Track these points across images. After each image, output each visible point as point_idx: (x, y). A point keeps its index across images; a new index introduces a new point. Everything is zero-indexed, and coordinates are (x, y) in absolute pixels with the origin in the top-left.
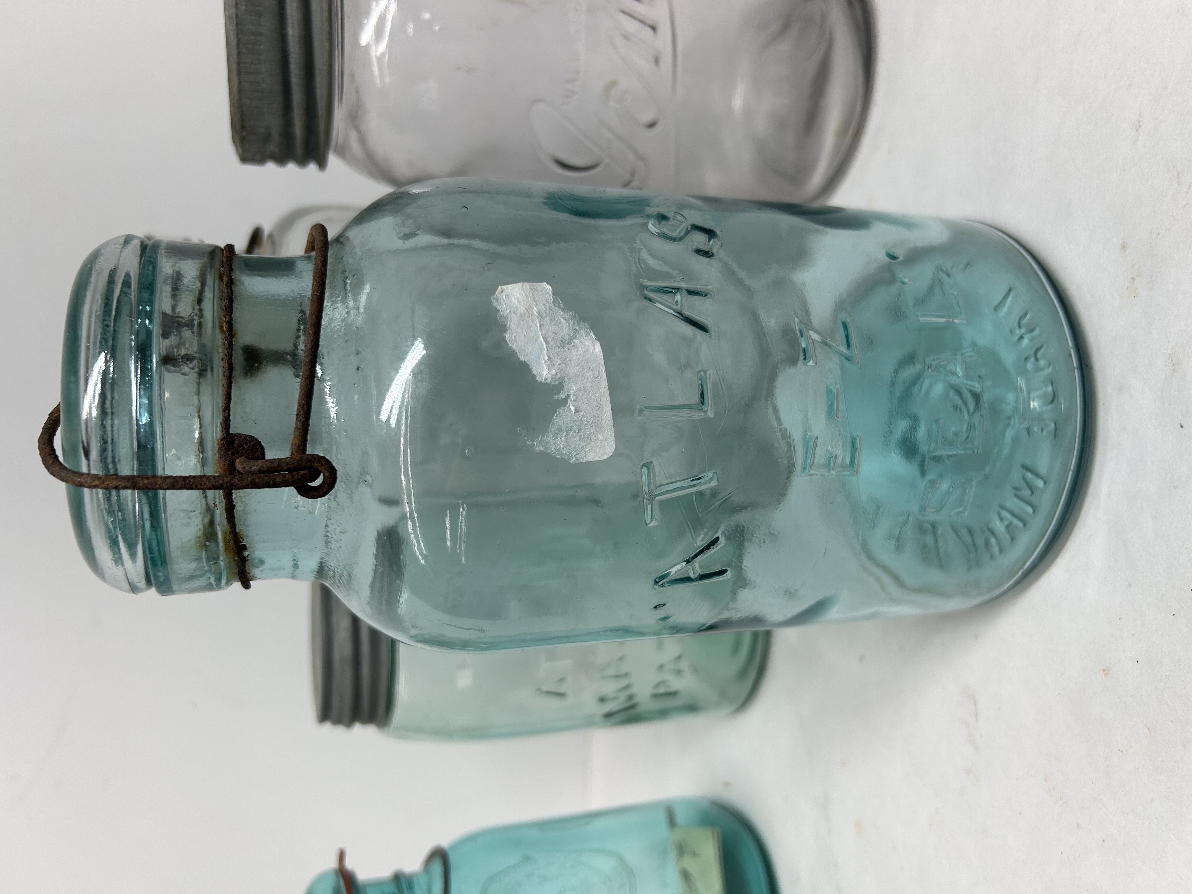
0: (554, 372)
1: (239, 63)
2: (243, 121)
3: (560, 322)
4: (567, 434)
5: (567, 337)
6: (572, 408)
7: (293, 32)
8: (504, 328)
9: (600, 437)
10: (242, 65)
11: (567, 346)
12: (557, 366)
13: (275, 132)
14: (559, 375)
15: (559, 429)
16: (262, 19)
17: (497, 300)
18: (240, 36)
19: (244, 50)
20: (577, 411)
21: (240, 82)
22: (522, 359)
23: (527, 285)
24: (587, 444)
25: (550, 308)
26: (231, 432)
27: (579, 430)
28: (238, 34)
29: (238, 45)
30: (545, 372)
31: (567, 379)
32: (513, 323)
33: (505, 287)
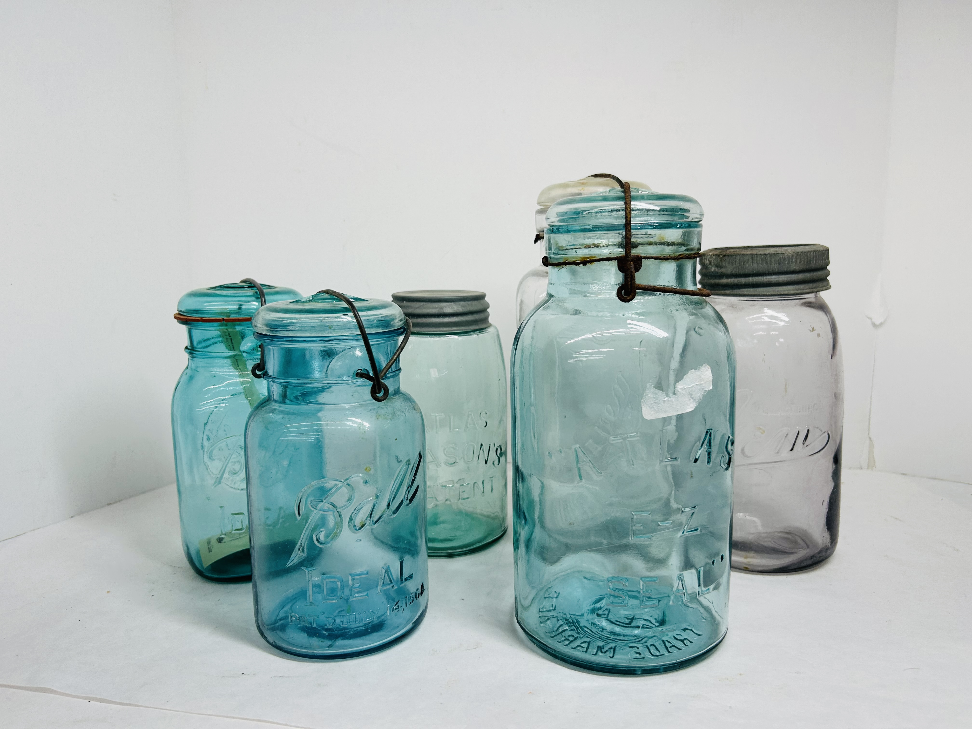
0: (680, 391)
1: (756, 254)
2: (728, 256)
3: (698, 393)
4: (654, 398)
5: (692, 396)
6: (665, 399)
7: (773, 278)
8: (696, 369)
9: (653, 412)
10: (756, 256)
11: (689, 396)
12: (682, 392)
13: (723, 270)
14: (678, 393)
15: (656, 394)
16: (777, 265)
17: (705, 366)
18: (769, 255)
19: (763, 257)
20: (664, 401)
21: (748, 255)
22: (685, 377)
23: (711, 379)
24: (649, 407)
25: (703, 389)
26: (643, 260)
27: (656, 403)
28: (770, 254)
29: (765, 254)
30: (680, 387)
31: (677, 396)
32: (698, 373)
33: (710, 369)
